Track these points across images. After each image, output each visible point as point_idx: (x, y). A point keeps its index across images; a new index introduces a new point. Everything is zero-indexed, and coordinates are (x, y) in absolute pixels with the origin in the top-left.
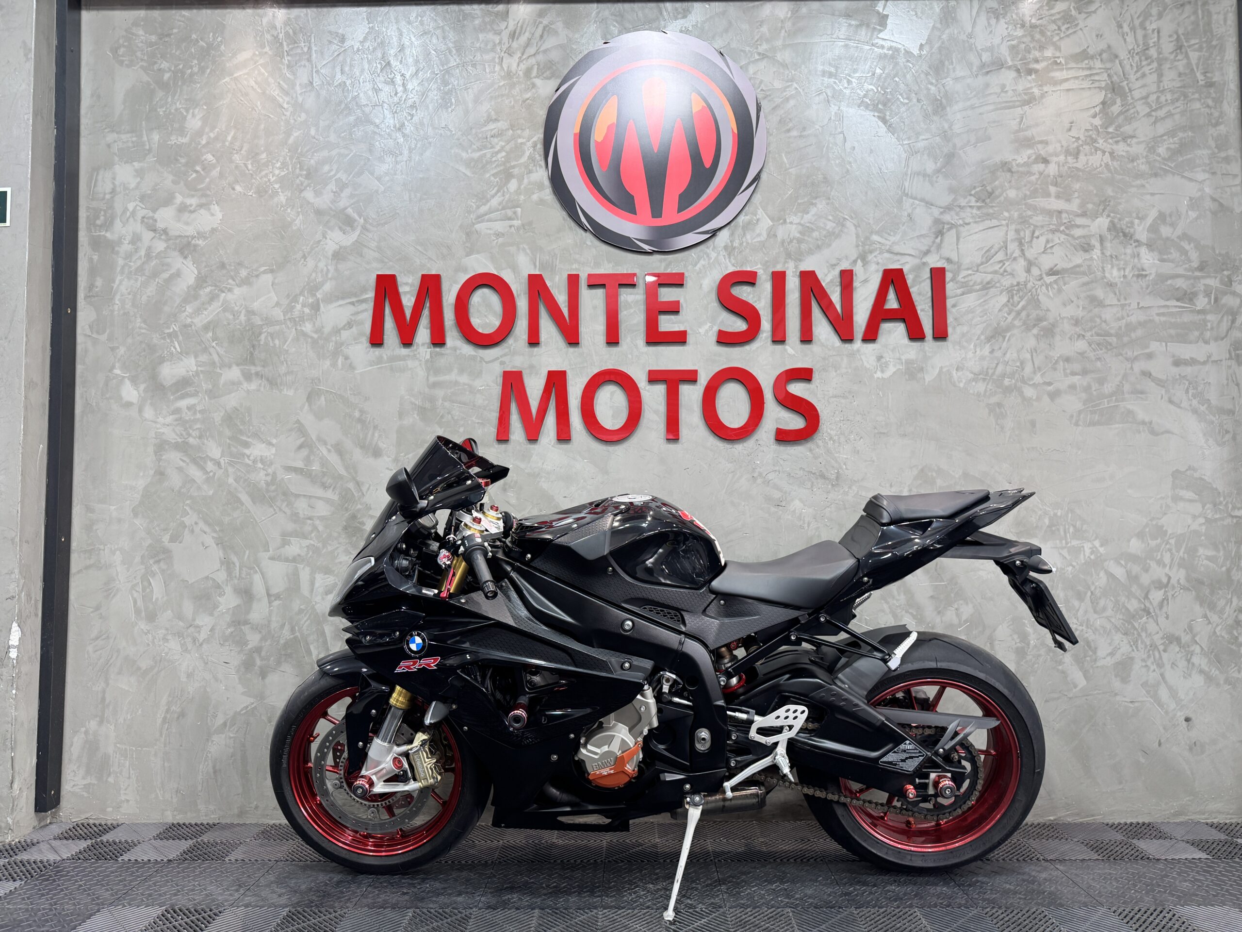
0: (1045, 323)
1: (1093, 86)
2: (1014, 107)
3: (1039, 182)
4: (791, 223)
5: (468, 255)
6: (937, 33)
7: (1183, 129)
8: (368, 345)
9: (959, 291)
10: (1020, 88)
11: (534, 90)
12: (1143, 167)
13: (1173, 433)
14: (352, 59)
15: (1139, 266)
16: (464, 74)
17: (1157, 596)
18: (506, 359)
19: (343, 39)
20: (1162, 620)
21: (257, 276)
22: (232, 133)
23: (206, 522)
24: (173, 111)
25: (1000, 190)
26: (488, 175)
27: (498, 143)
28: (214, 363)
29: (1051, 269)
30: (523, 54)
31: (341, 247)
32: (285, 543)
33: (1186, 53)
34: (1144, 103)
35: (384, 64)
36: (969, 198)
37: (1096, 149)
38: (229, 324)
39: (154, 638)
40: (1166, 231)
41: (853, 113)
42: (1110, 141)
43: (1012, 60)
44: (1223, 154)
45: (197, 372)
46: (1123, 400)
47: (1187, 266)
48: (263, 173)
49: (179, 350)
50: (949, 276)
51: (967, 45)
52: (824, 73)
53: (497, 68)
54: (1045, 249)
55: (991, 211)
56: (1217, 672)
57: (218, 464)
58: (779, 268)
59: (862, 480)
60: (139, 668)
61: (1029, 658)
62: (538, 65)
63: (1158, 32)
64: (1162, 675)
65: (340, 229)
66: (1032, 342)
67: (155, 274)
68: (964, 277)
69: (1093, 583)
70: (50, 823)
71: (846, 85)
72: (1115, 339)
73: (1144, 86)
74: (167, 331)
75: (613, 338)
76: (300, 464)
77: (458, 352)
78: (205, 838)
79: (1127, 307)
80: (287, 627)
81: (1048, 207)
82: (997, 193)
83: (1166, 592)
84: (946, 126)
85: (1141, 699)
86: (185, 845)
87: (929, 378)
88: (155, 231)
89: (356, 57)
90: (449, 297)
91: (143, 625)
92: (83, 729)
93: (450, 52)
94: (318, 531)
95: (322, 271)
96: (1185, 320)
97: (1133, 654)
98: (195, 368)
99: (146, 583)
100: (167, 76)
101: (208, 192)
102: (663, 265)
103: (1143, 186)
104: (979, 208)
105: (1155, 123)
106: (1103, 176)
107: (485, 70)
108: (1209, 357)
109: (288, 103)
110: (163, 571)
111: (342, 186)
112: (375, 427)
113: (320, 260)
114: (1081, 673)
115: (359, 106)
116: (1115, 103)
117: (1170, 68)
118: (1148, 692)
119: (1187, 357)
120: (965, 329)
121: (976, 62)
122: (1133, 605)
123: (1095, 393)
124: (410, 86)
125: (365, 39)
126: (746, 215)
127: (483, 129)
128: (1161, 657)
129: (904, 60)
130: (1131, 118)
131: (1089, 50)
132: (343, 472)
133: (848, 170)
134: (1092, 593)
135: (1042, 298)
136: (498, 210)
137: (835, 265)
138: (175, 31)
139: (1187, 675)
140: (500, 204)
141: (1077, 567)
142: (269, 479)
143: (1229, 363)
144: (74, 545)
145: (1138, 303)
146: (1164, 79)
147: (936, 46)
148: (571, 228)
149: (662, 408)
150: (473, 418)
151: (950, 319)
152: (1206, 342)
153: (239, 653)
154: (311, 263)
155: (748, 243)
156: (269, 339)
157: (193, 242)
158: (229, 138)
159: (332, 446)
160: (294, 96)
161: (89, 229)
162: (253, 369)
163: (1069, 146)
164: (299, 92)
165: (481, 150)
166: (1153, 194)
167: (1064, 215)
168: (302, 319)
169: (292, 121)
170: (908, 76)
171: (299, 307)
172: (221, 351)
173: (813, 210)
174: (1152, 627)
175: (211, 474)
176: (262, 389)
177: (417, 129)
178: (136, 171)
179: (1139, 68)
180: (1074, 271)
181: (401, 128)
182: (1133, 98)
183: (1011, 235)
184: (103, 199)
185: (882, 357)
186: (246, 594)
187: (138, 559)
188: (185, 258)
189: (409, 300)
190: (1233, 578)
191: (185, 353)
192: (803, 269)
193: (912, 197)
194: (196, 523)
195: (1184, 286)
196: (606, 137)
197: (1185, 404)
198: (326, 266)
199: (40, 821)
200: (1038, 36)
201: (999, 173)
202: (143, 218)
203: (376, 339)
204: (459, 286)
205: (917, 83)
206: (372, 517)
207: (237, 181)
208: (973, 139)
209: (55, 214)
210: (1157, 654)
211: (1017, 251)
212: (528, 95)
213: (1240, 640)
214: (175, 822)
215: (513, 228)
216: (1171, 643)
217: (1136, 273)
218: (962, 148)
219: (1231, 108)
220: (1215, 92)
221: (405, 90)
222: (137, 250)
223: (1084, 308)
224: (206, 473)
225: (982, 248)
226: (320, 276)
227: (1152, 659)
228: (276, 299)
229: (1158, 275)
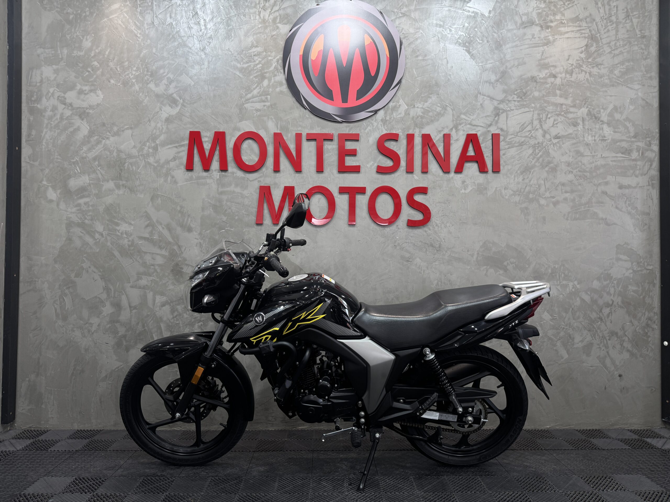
0: (552, 165)
1: (581, 36)
2: (539, 46)
3: (551, 88)
4: (418, 107)
5: (240, 121)
6: (498, 5)
7: (628, 61)
8: (185, 170)
9: (507, 147)
10: (542, 36)
11: (278, 30)
12: (607, 81)
13: (617, 225)
14: (176, 10)
15: (603, 135)
16: (239, 20)
17: (606, 311)
18: (261, 179)
20: (608, 323)
21: (123, 131)
22: (109, 50)
23: (95, 267)
24: (75, 37)
25: (530, 92)
26: (252, 77)
27: (257, 59)
28: (99, 179)
29: (556, 135)
30: (272, 10)
31: (170, 116)
32: (139, 278)
33: (631, 20)
34: (608, 46)
35: (194, 13)
36: (513, 96)
37: (582, 71)
38: (107, 157)
39: (67, 330)
41: (452, 47)
42: (590, 66)
43: (538, 21)
44: (649, 75)
45: (89, 184)
46: (592, 207)
47: (628, 135)
48: (126, 73)
49: (79, 171)
50: (502, 138)
51: (514, 12)
52: (437, 25)
53: (257, 17)
54: (553, 125)
56: (636, 351)
58: (411, 132)
59: (453, 248)
60: (58, 346)
61: (539, 343)
62: (280, 16)
63: (617, 7)
64: (608, 352)
65: (170, 105)
66: (545, 175)
67: (65, 129)
68: (509, 139)
69: (573, 304)
70: (10, 430)
71: (449, 32)
72: (588, 174)
73: (607, 37)
74: (72, 161)
75: (320, 169)
76: (147, 235)
77: (235, 174)
78: (96, 438)
79: (596, 157)
80: (140, 324)
81: (556, 102)
82: (528, 93)
83: (611, 309)
84: (502, 56)
85: (596, 365)
86: (85, 442)
87: (490, 193)
88: (65, 104)
89: (179, 9)
90: (230, 144)
91: (60, 323)
92: (27, 379)
93: (231, 7)
94: (157, 272)
95: (159, 128)
96: (626, 165)
97: (593, 341)
98: (88, 182)
99: (62, 300)
100: (71, 17)
101: (96, 84)
102: (348, 129)
103: (606, 91)
104: (519, 101)
105: (613, 57)
106: (585, 85)
107: (250, 18)
108: (638, 184)
109: (140, 34)
110: (71, 293)
112: (189, 216)
113: (158, 123)
114: (565, 351)
115: (180, 37)
116: (593, 46)
117: (622, 27)
118: (600, 361)
119: (627, 185)
120: (510, 167)
121: (519, 22)
122: (594, 316)
123: (577, 203)
124: (209, 26)
126: (393, 102)
127: (249, 52)
128: (607, 343)
129: (480, 19)
130: (601, 54)
131: (579, 16)
132: (170, 240)
133: (449, 79)
134: (572, 309)
135: (551, 151)
136: (257, 97)
137: (441, 131)
139: (620, 353)
140: (258, 93)
141: (565, 295)
142: (130, 243)
143: (648, 187)
144: (21, 278)
145: (602, 155)
146: (619, 33)
147: (498, 12)
148: (297, 107)
149: (346, 207)
150: (243, 212)
151: (502, 162)
152: (637, 176)
153: (114, 338)
154: (153, 124)
155: (394, 118)
156: (130, 166)
157: (87, 111)
158: (107, 53)
159: (165, 225)
160: (144, 30)
161: (28, 103)
162: (121, 183)
163: (567, 69)
164: (146, 28)
165: (248, 63)
166: (611, 96)
167: (564, 106)
168: (148, 155)
169: (142, 44)
170: (482, 28)
172: (103, 172)
173: (430, 101)
174: (603, 327)
175: (98, 240)
176: (126, 194)
177: (212, 50)
178: (54, 70)
180: (568, 137)
181: (203, 50)
182: (602, 43)
183: (536, 116)
184: (36, 85)
185: (465, 181)
186: (118, 306)
187: (57, 286)
189: (208, 145)
190: (646, 302)
191: (83, 172)
192: (423, 133)
193: (483, 95)
194: (90, 267)
195: (626, 147)
196: (317, 57)
197: (624, 209)
198: (162, 126)
199: (4, 429)
200: (552, 8)
201: (530, 83)
202: (58, 97)
203: (190, 167)
204: (236, 139)
205: (487, 32)
206: (187, 265)
207: (111, 77)
208: (516, 63)
209: (8, 94)
210: (605, 341)
211: (538, 125)
212: (275, 33)
213: (649, 334)
214: (79, 429)
215: (265, 107)
216: (613, 335)
217: (601, 138)
218: (510, 68)
219: (654, 50)
220: (645, 41)
221: (206, 28)
222: (55, 115)
223: (573, 157)
224: (95, 239)
225: (520, 123)
226: (158, 131)
227: (603, 344)
228: (134, 144)
229: (613, 140)
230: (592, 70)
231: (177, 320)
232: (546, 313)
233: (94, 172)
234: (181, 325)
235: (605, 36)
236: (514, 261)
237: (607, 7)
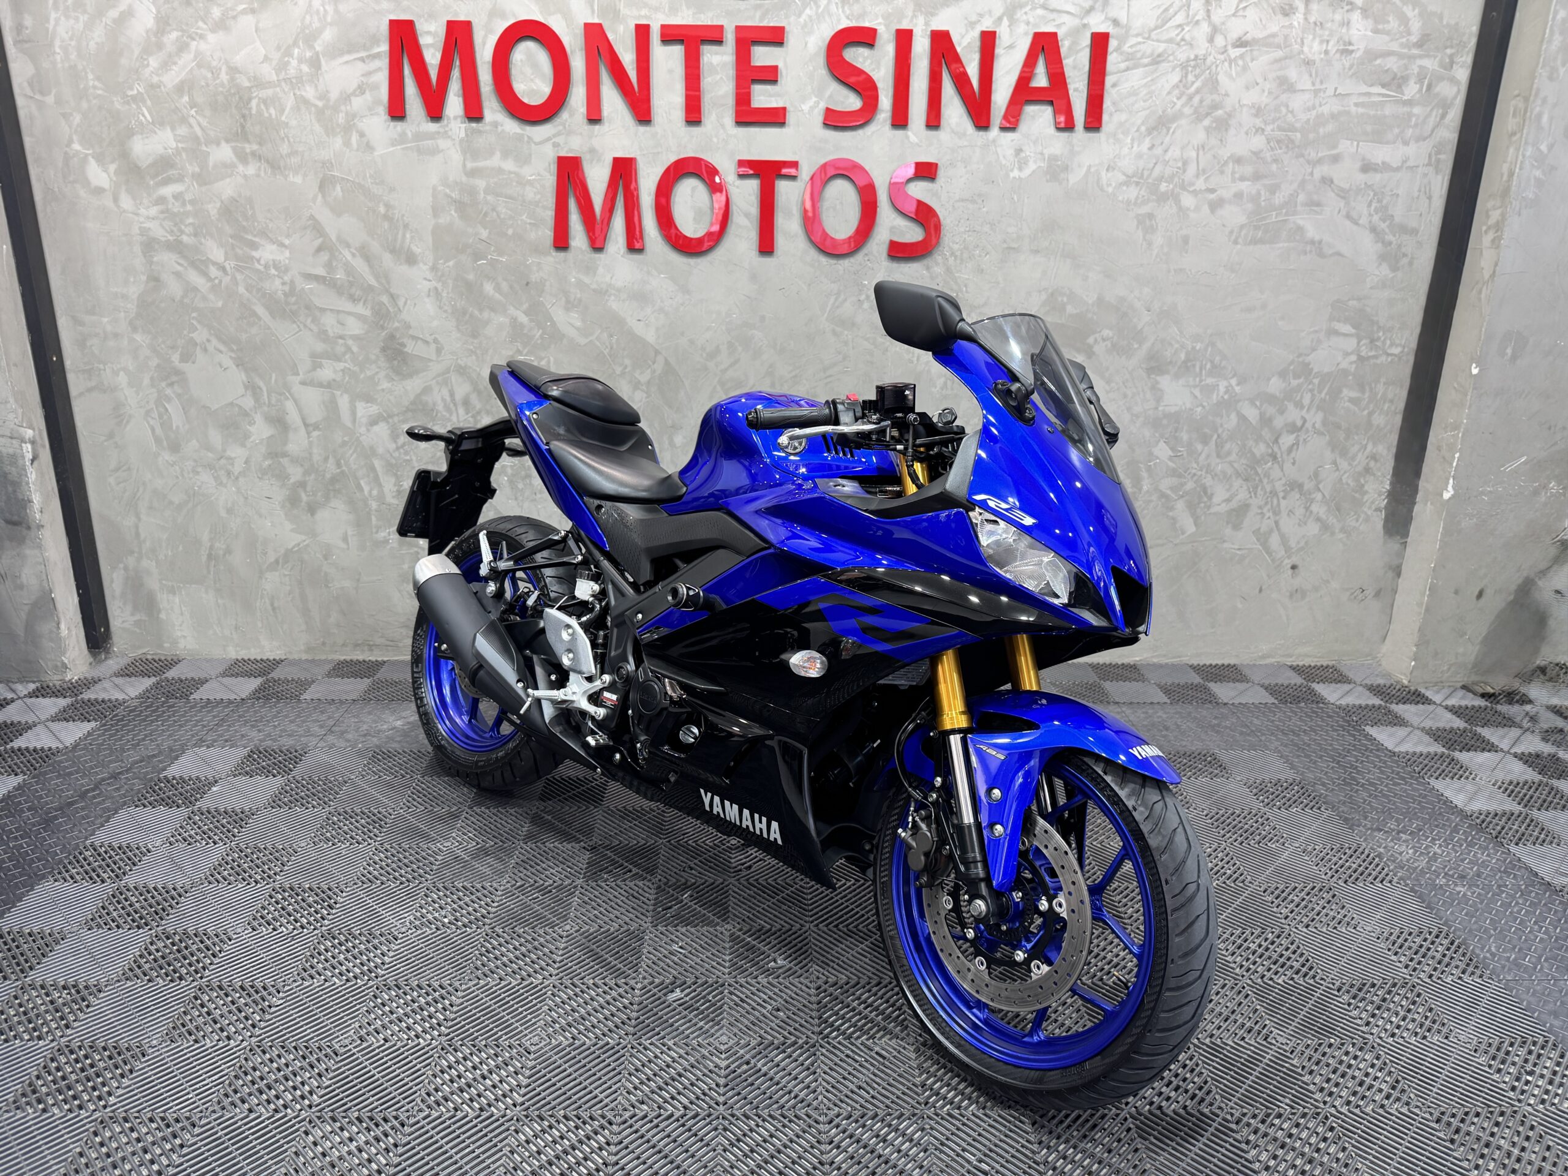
0: (1220, 112)
8: (387, 117)
9: (1123, 66)
13: (1342, 256)
15: (1346, 38)
17: (1287, 440)
18: (560, 140)
20: (1287, 466)
21: (234, 18)
23: (219, 339)
28: (196, 139)
29: (1240, 39)
32: (316, 366)
38: (208, 85)
39: (182, 470)
45: (177, 149)
46: (1295, 213)
49: (150, 119)
50: (1113, 44)
54: (1237, 11)
56: (1334, 520)
58: (905, 26)
59: (983, 305)
60: (171, 503)
64: (1276, 523)
66: (1200, 136)
67: (100, 13)
68: (1131, 47)
69: (1222, 425)
70: (106, 659)
72: (1298, 135)
74: (130, 93)
75: (693, 115)
76: (321, 271)
77: (500, 129)
78: (274, 675)
79: (1322, 94)
80: (331, 460)
83: (1298, 436)
85: (1249, 546)
86: (255, 682)
87: (1074, 178)
90: (484, 53)
91: (167, 456)
92: (121, 566)
94: (352, 353)
95: (318, 12)
96: (1387, 113)
97: (1250, 501)
98: (174, 145)
99: (162, 410)
102: (758, 14)
108: (1404, 162)
110: (179, 396)
112: (406, 226)
114: (1191, 520)
118: (1258, 540)
119: (1379, 161)
120: (1124, 117)
122: (1260, 449)
123: (1263, 204)
128: (1279, 504)
132: (373, 282)
134: (1219, 436)
135: (1222, 78)
137: (976, 23)
139: (1302, 523)
141: (1207, 408)
142: (287, 288)
143: (1426, 170)
144: (68, 363)
145: (1336, 89)
149: (754, 210)
150: (524, 217)
151: (1107, 104)
152: (1406, 143)
153: (281, 487)
156: (262, 107)
159: (356, 249)
162: (248, 148)
168: (300, 80)
171: (294, 63)
172: (204, 122)
174: (1276, 473)
175: (217, 281)
176: (262, 174)
180: (1267, 42)
185: (1021, 150)
186: (280, 423)
187: (146, 381)
189: (434, 57)
190: (1373, 422)
191: (160, 122)
192: (935, 28)
194: (208, 341)
195: (1395, 70)
197: (1363, 221)
198: (323, 5)
199: (95, 657)
203: (397, 110)
204: (496, 38)
206: (413, 338)
210: (1275, 501)
211: (1201, 12)
213: (1366, 488)
214: (240, 658)
216: (1292, 490)
217: (1341, 47)
223: (1270, 93)
224: (210, 279)
225: (1159, 7)
226: (316, 18)
227: (1269, 506)
228: (264, 52)
229: (1367, 52)
231: (406, 453)
232: (1162, 444)
233: (184, 120)
236: (1109, 333)
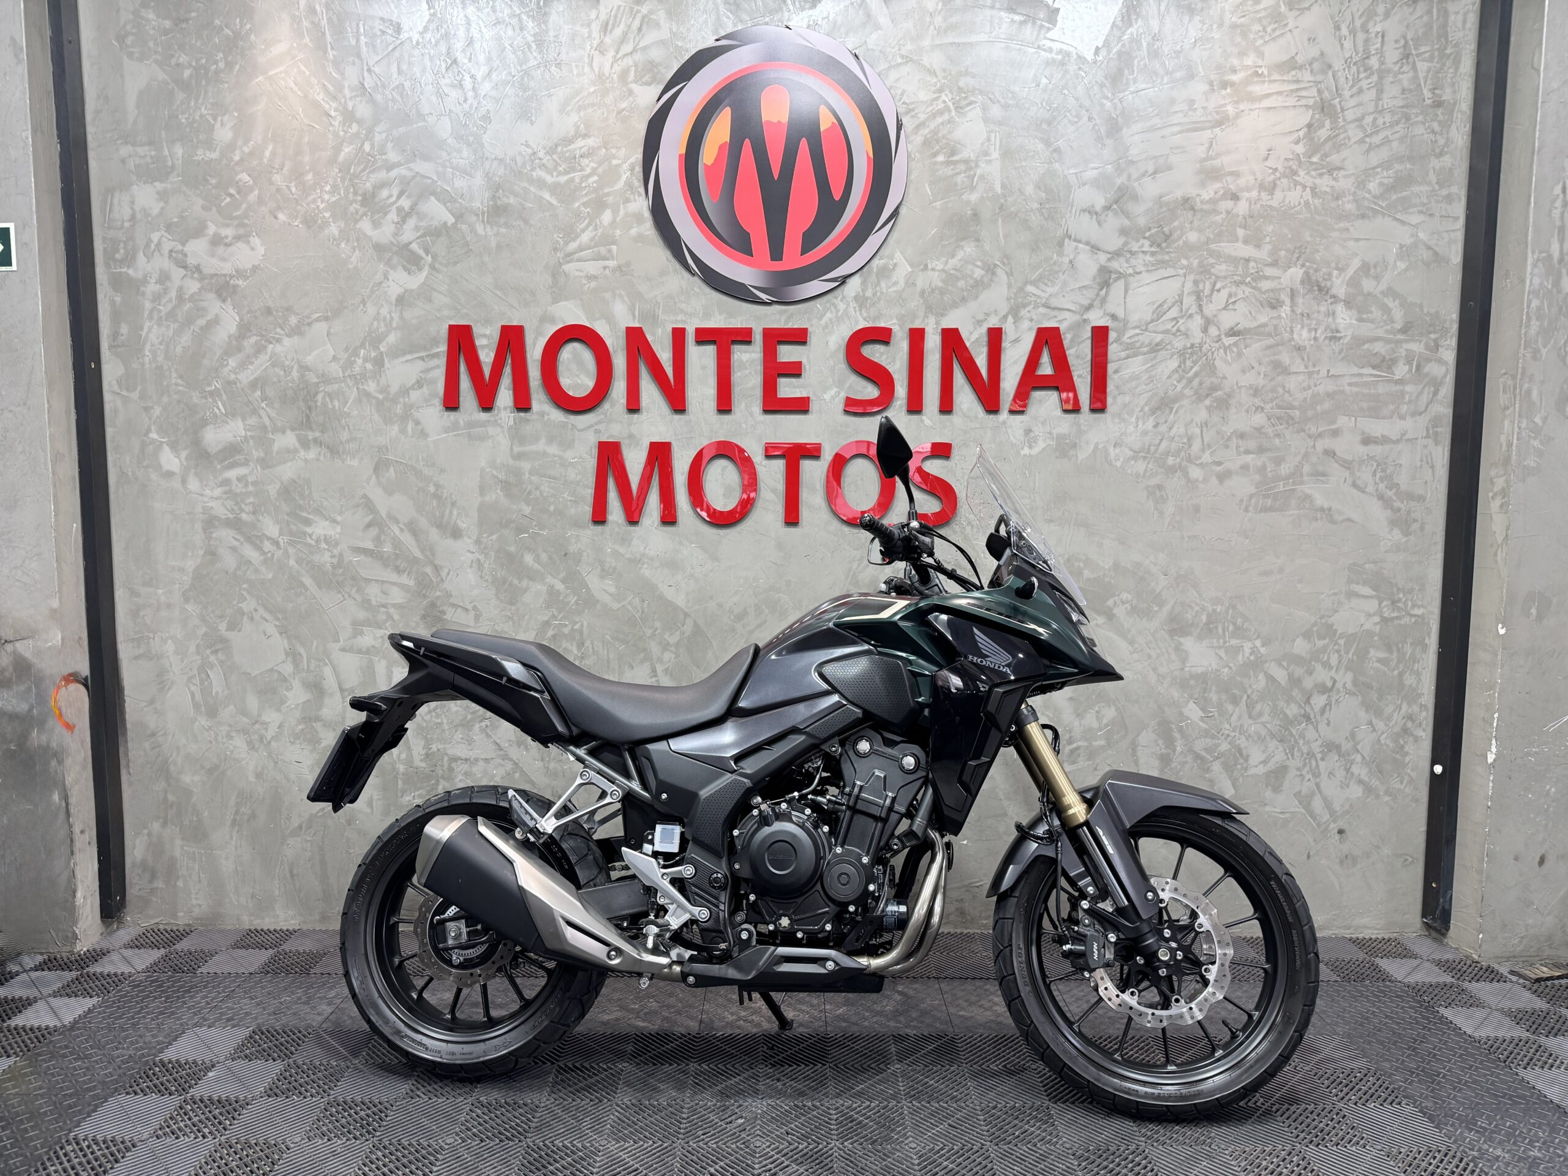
0: (1219, 393)
1: (1299, 103)
2: (1203, 129)
3: (1225, 224)
4: (933, 269)
5: (555, 301)
6: (1117, 33)
7: (1400, 159)
8: (442, 407)
9: (1123, 354)
10: (1212, 105)
11: (631, 99)
12: (1350, 207)
13: (1353, 522)
14: (411, 56)
15: (1333, 326)
16: (547, 76)
17: (1319, 701)
18: (602, 427)
19: (398, 29)
20: (1322, 727)
21: (309, 324)
22: (270, 147)
23: (266, 609)
24: (197, 118)
25: (1179, 232)
26: (577, 205)
27: (589, 165)
28: (264, 428)
29: (1232, 329)
30: (617, 52)
31: (406, 291)
32: (357, 633)
33: (1414, 62)
34: (1357, 127)
35: (449, 62)
36: (1142, 241)
37: (1296, 183)
38: (279, 382)
39: (217, 735)
40: (1368, 285)
42: (1313, 173)
43: (1204, 70)
44: (1444, 192)
45: (246, 437)
46: (1302, 483)
47: (1389, 327)
48: (311, 198)
49: (223, 411)
50: (1112, 335)
51: (1151, 49)
53: (587, 69)
54: (1227, 305)
55: (1167, 257)
56: (1378, 783)
57: (276, 543)
58: (917, 324)
60: (202, 767)
61: (1174, 765)
62: (636, 66)
63: (1383, 37)
64: (1318, 785)
65: (405, 269)
66: (1202, 415)
67: (189, 321)
68: (1130, 338)
69: (1250, 686)
70: (118, 929)
72: (1297, 412)
73: (1359, 104)
74: (208, 389)
75: (724, 404)
76: (369, 545)
77: (546, 417)
78: (286, 947)
79: (1315, 376)
81: (1234, 254)
82: (1175, 236)
83: (1329, 696)
84: (1121, 151)
85: (1293, 810)
86: (265, 955)
87: (1082, 455)
88: (185, 267)
89: (416, 52)
90: (534, 352)
91: (203, 721)
92: (146, 831)
94: (393, 620)
95: (385, 319)
96: (1380, 391)
97: (1288, 763)
98: (243, 433)
99: (203, 676)
100: (187, 73)
101: (246, 221)
102: (784, 318)
103: (1348, 229)
104: (1153, 254)
105: (1368, 151)
106: (1302, 216)
107: (571, 71)
108: (1403, 435)
109: (336, 110)
110: (221, 663)
111: (404, 216)
112: (453, 504)
113: (382, 306)
114: (1229, 782)
115: (421, 115)
116: (1323, 126)
117: (1392, 83)
118: (1300, 802)
119: (1379, 436)
120: (1127, 399)
121: (1162, 72)
122: (1292, 710)
123: (1270, 474)
124: (482, 91)
125: (426, 29)
126: (881, 259)
127: (569, 147)
128: (1317, 766)
129: (1076, 67)
130: (1341, 145)
131: (1297, 58)
132: (418, 554)
133: (1002, 207)
134: (1248, 697)
135: (1218, 363)
136: (589, 248)
137: (983, 322)
138: (193, 14)
139: (1344, 785)
140: (592, 239)
141: (1234, 669)
142: (335, 561)
143: (1426, 442)
144: (120, 632)
145: (1328, 371)
146: (1385, 96)
147: (1115, 50)
148: (675, 271)
149: (781, 486)
150: (565, 495)
151: (1111, 387)
152: (1402, 418)
153: (312, 751)
154: (371, 309)
155: (882, 293)
156: (328, 399)
157: (232, 282)
158: (267, 154)
159: (404, 524)
160: (343, 101)
161: (107, 265)
162: (311, 435)
163: (1264, 179)
164: (348, 96)
165: (566, 173)
166: (1357, 240)
167: (1252, 264)
168: (364, 376)
170: (1079, 88)
171: (359, 361)
172: (273, 414)
173: (960, 254)
174: (1311, 734)
175: (269, 555)
176: (322, 458)
177: (491, 145)
178: (158, 193)
179: (1356, 80)
180: (1258, 331)
182: (1344, 120)
183: (1189, 287)
184: (122, 227)
185: (1030, 431)
186: (317, 688)
187: (192, 648)
188: (224, 301)
189: (487, 355)
190: (1405, 682)
191: (232, 414)
192: (945, 326)
193: (1075, 240)
194: (256, 610)
195: (1383, 353)
196: (717, 160)
197: (1370, 489)
198: (390, 313)
199: (107, 927)
200: (1238, 39)
201: (1179, 212)
202: (171, 251)
203: (451, 402)
204: (545, 340)
205: (1089, 96)
206: (454, 605)
207: (279, 208)
208: (1151, 170)
209: (67, 249)
210: (1314, 763)
211: (1194, 307)
212: (624, 105)
213: (1406, 749)
214: (253, 928)
215: (607, 271)
216: (1330, 751)
217: (1330, 335)
218: (1138, 179)
219: (1460, 135)
220: (1443, 114)
221: (476, 96)
222: (166, 291)
223: (1265, 375)
224: (263, 553)
225: (1154, 303)
226: (382, 325)
227: (1308, 768)
228: (333, 353)
229: (1353, 337)
230: (1318, 181)
231: (438, 716)
232: (1191, 705)
233: (254, 412)
234: (446, 727)
235: (1353, 102)
236: (1130, 597)
237: (1361, 36)
